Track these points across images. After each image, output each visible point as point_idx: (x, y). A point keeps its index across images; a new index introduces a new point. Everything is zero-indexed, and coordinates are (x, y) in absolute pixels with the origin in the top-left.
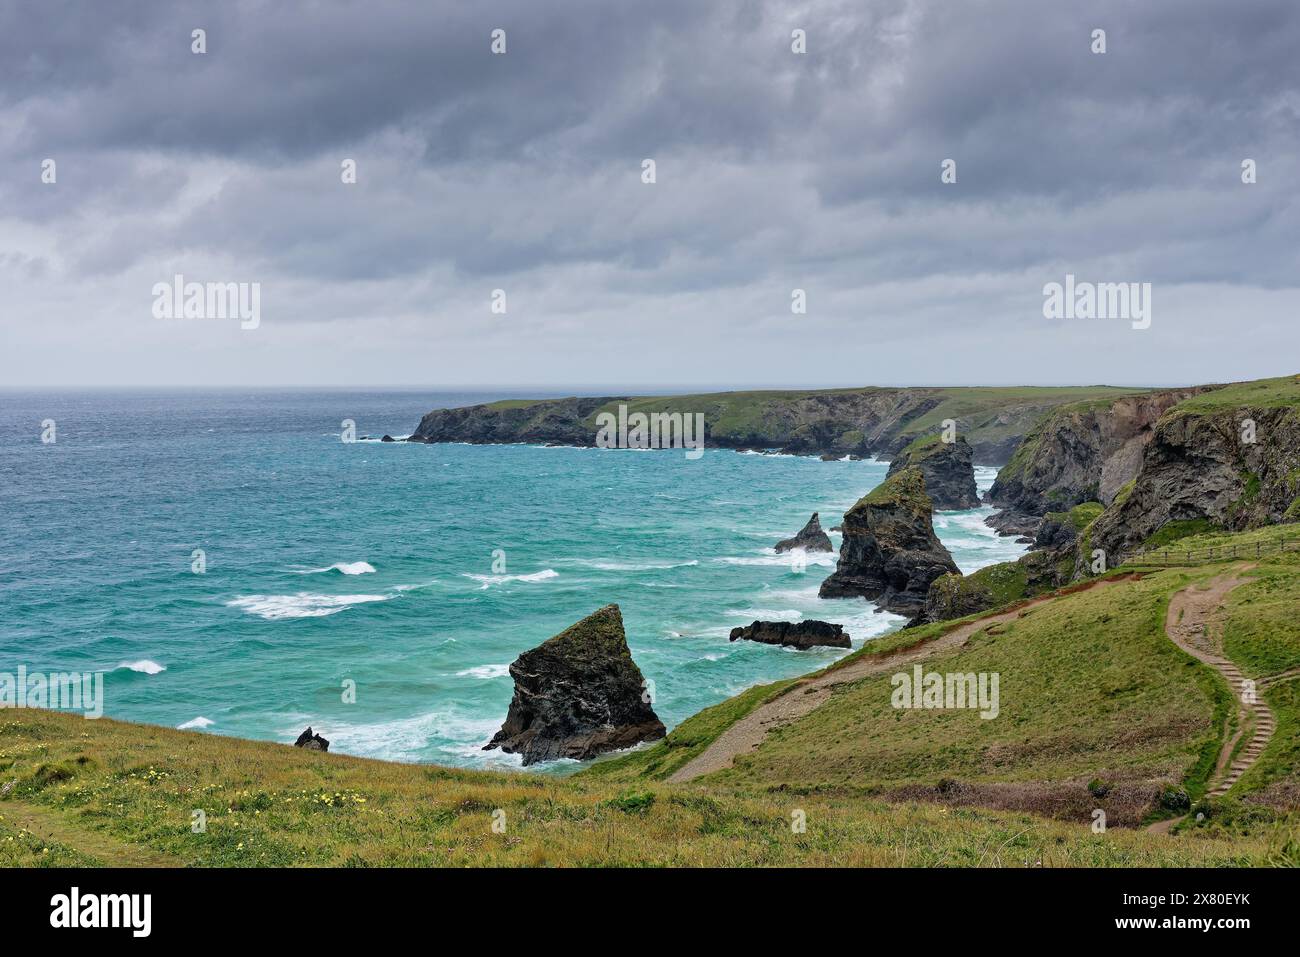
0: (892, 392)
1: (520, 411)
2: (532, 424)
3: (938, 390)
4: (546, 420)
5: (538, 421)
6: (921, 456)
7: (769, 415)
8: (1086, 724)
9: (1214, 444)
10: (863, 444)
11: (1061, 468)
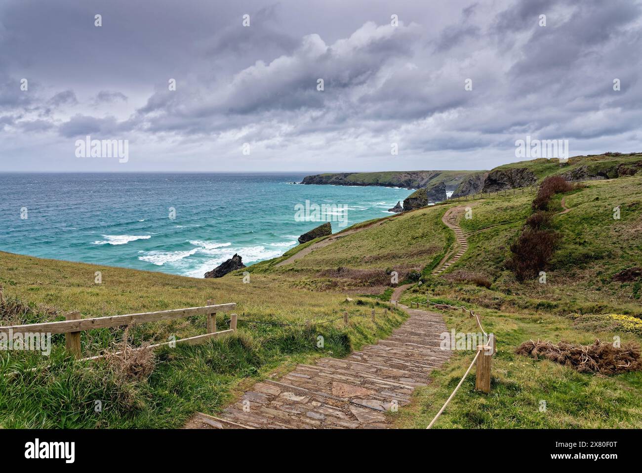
0: (428, 171)
1: (329, 176)
2: (332, 180)
3: (440, 171)
4: (336, 179)
5: (333, 179)
6: (431, 187)
7: (394, 177)
8: (402, 249)
9: (505, 179)
10: (419, 185)
11: (469, 190)
